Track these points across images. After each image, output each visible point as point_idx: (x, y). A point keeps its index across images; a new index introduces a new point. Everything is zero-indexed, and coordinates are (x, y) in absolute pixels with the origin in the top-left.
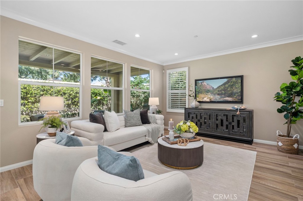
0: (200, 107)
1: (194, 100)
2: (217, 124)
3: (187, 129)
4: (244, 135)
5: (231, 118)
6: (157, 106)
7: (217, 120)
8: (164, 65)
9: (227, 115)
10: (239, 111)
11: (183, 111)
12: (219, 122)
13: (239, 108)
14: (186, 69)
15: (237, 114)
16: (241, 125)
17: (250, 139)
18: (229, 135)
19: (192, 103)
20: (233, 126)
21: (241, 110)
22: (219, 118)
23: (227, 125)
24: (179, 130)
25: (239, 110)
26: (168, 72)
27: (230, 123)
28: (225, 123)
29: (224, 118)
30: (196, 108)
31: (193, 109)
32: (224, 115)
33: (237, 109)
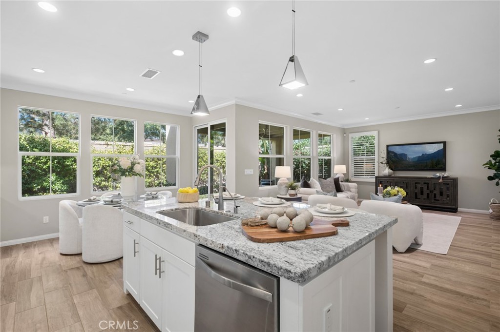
0: (393, 175)
1: (387, 168)
2: (416, 193)
3: (396, 193)
4: (447, 203)
5: (433, 186)
6: (344, 174)
7: (416, 188)
8: (345, 127)
9: (428, 184)
10: (442, 179)
11: (374, 180)
12: (418, 191)
13: (441, 175)
14: (375, 134)
15: (440, 181)
16: (444, 193)
17: (454, 207)
18: (430, 204)
19: (384, 171)
20: (435, 195)
21: (444, 178)
22: (419, 186)
23: (428, 194)
24: (387, 194)
25: (442, 177)
26: (351, 135)
27: (432, 192)
28: (426, 191)
29: (425, 187)
30: (390, 176)
31: (385, 177)
32: (424, 183)
33: (440, 177)
